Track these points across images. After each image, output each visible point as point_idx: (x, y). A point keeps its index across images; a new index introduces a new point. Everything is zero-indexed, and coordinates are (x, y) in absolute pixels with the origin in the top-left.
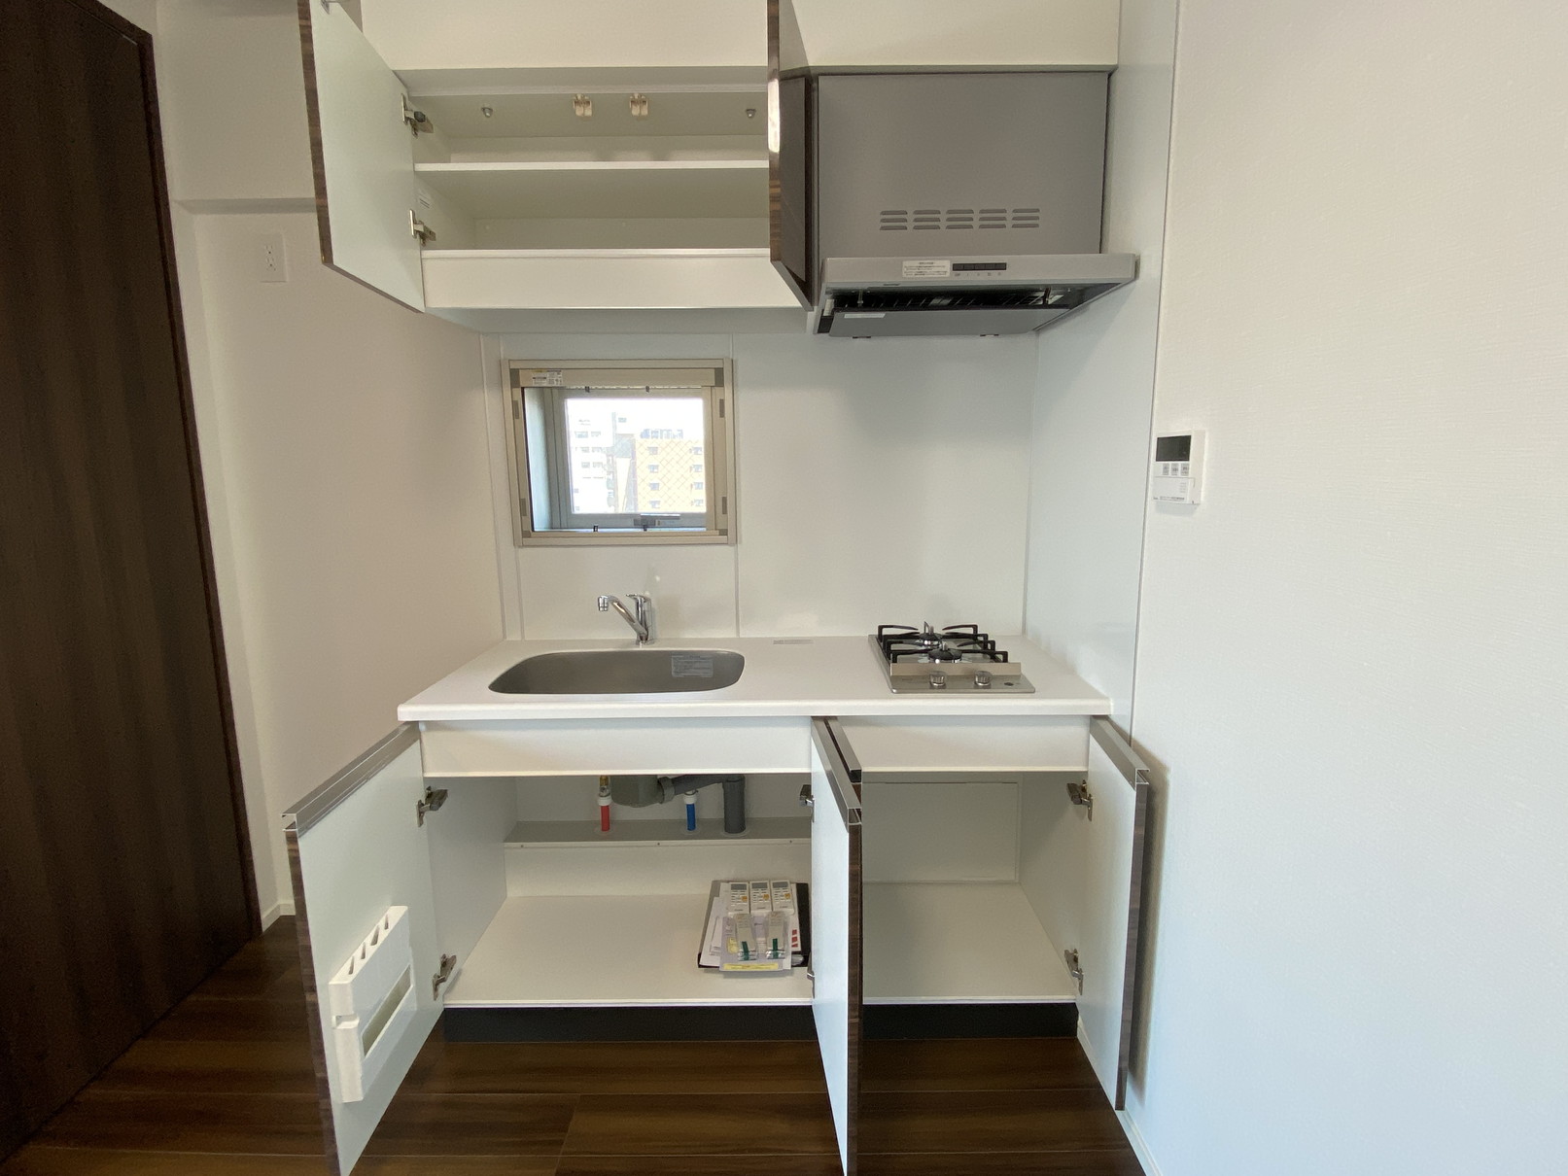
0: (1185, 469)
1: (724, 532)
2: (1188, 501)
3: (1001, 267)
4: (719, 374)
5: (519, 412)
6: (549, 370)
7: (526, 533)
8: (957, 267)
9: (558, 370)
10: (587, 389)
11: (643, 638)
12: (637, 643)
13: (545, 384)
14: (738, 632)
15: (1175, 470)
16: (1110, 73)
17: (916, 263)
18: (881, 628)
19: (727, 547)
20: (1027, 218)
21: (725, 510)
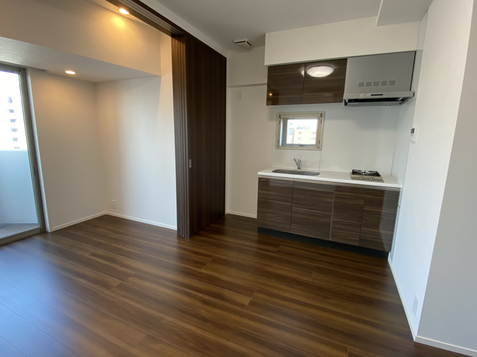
0: (413, 135)
1: (319, 148)
2: (413, 141)
3: (382, 95)
4: (321, 114)
5: (280, 123)
6: (286, 115)
7: (278, 146)
8: (372, 95)
9: (288, 115)
10: (293, 118)
11: (299, 168)
12: (298, 169)
13: (285, 117)
14: (319, 169)
16: (416, 52)
17: (363, 95)
18: (353, 170)
19: (319, 151)
20: (392, 83)
21: (319, 143)
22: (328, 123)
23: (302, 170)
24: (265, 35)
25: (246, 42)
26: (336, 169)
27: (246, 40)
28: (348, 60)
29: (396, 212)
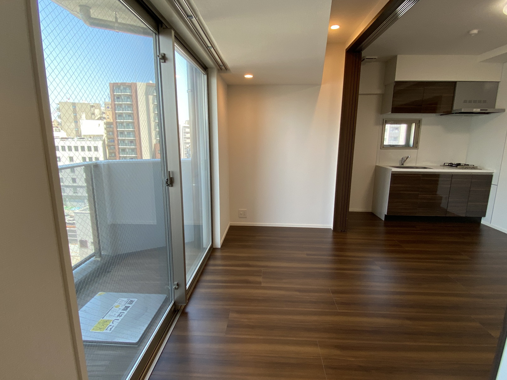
1: (416, 147)
3: (487, 110)
4: (419, 121)
6: (391, 121)
7: (383, 147)
8: (481, 110)
11: (403, 164)
16: (499, 82)
17: (475, 109)
18: (444, 163)
20: (484, 102)
21: (417, 143)
22: (424, 128)
24: (397, 56)
25: (376, 59)
27: (377, 57)
28: (458, 83)
29: (490, 189)
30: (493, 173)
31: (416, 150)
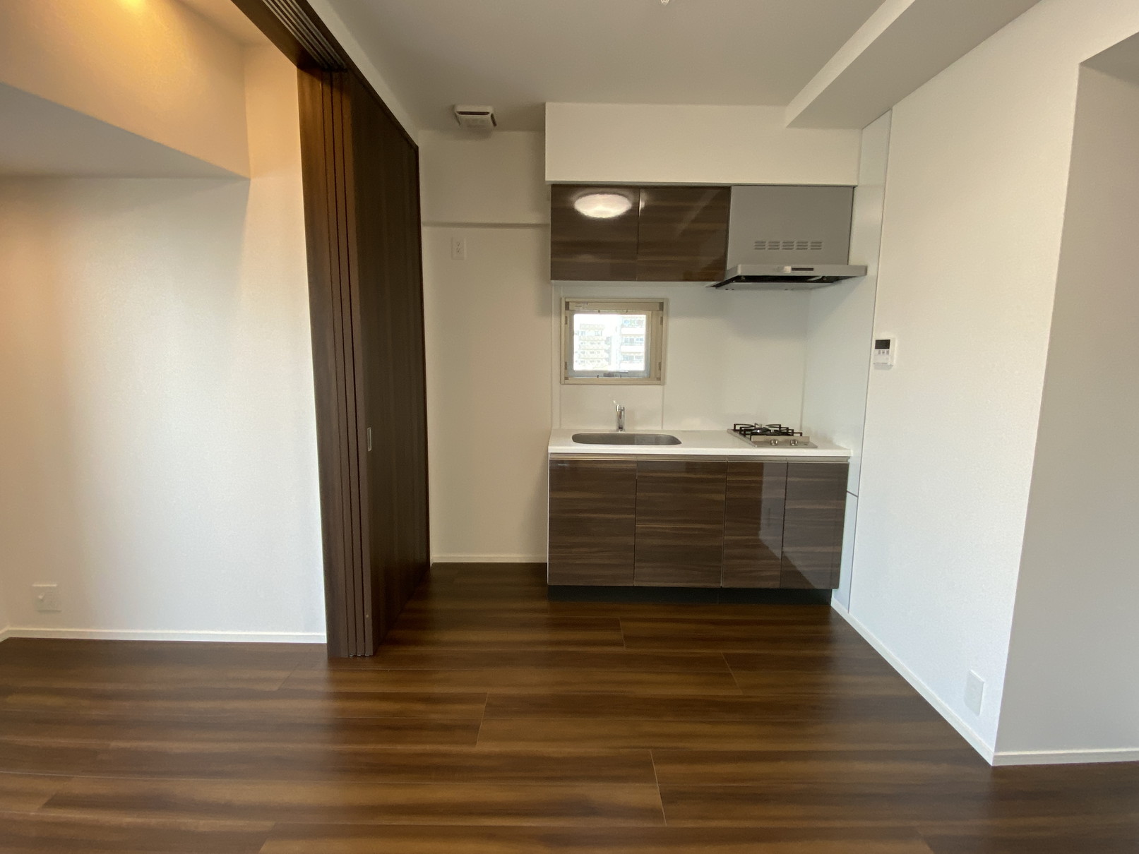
0: (888, 352)
1: (659, 379)
2: (889, 364)
3: (812, 269)
4: (661, 305)
6: (582, 302)
8: (794, 269)
10: (599, 312)
11: (621, 428)
12: (617, 431)
13: (581, 309)
14: (663, 426)
15: (884, 353)
16: (854, 187)
18: (735, 425)
20: (817, 245)
21: (660, 369)
22: (675, 326)
23: (628, 430)
24: (544, 105)
25: (489, 116)
26: (695, 424)
27: (489, 109)
28: (733, 190)
29: (844, 505)
30: (849, 457)
31: (659, 387)
